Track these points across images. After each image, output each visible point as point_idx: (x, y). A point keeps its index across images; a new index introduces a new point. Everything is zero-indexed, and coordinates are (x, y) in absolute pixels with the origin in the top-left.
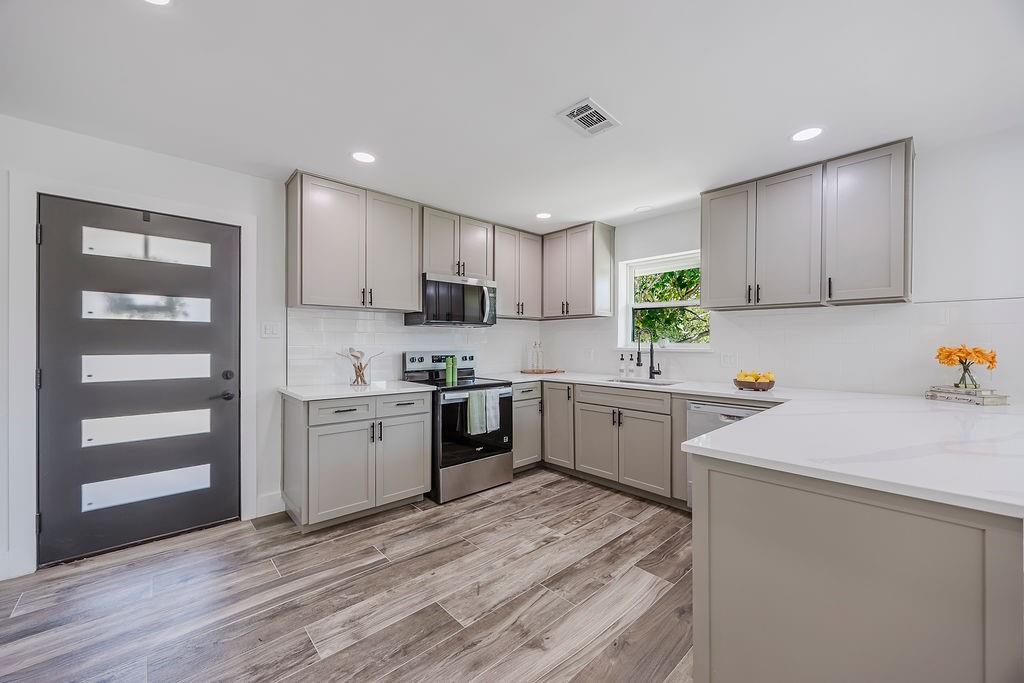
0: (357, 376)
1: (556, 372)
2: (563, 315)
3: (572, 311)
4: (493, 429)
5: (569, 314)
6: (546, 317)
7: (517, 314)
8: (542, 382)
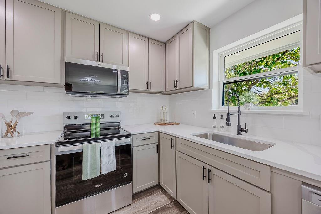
0: (8, 131)
1: (174, 124)
2: (175, 89)
3: (180, 86)
4: (107, 172)
5: (179, 88)
6: (167, 91)
7: (146, 89)
8: (159, 132)
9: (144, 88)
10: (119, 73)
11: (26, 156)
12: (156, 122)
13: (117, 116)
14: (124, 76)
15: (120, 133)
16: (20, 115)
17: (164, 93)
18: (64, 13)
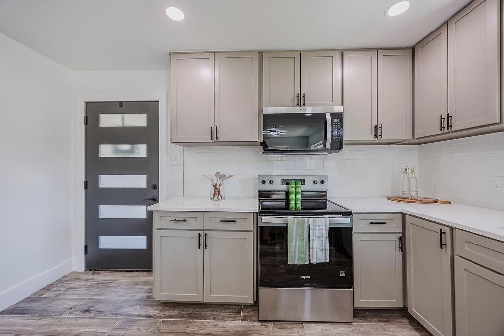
0: (215, 194)
1: (436, 202)
2: (442, 132)
3: (456, 125)
4: (318, 262)
5: (453, 130)
6: (417, 139)
7: (373, 138)
8: (403, 215)
9: (370, 137)
10: (328, 117)
11: (233, 221)
12: (389, 195)
13: (322, 182)
14: (336, 120)
15: (326, 209)
16: (222, 177)
17: (411, 141)
18: (261, 54)
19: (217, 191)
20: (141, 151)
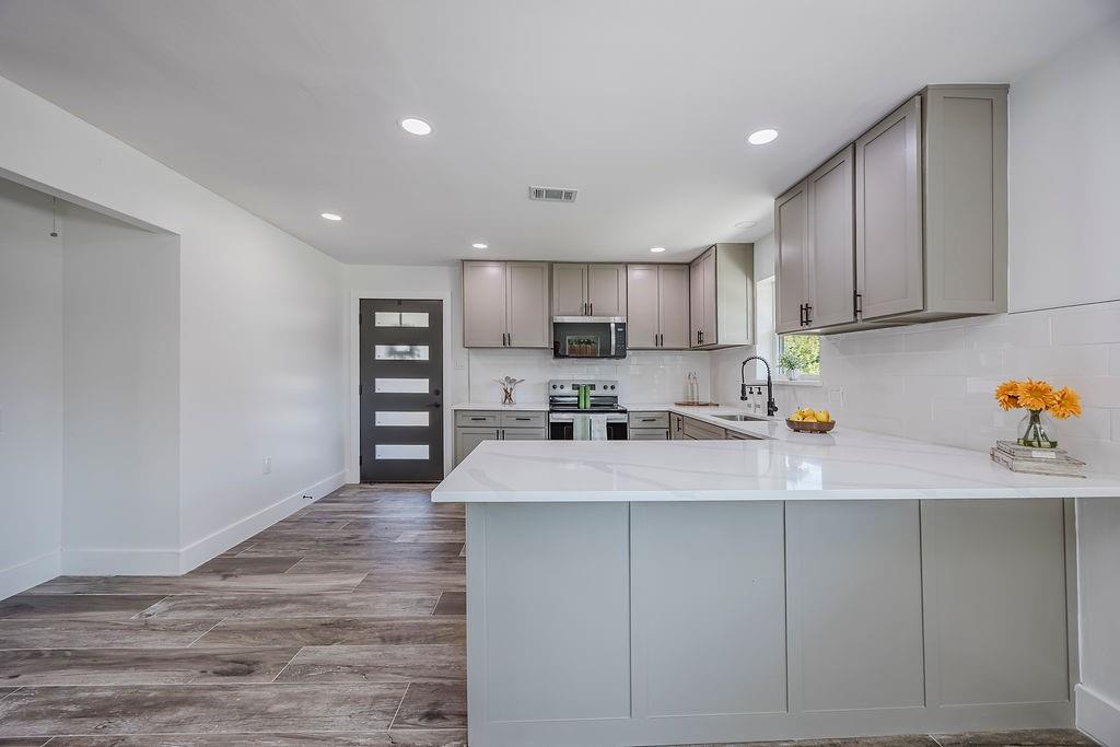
1: (708, 404)
7: (655, 346)
8: (669, 413)
10: (613, 325)
11: (527, 419)
13: (613, 387)
14: (619, 330)
16: (513, 382)
18: (551, 264)
19: (508, 396)
20: (422, 353)
